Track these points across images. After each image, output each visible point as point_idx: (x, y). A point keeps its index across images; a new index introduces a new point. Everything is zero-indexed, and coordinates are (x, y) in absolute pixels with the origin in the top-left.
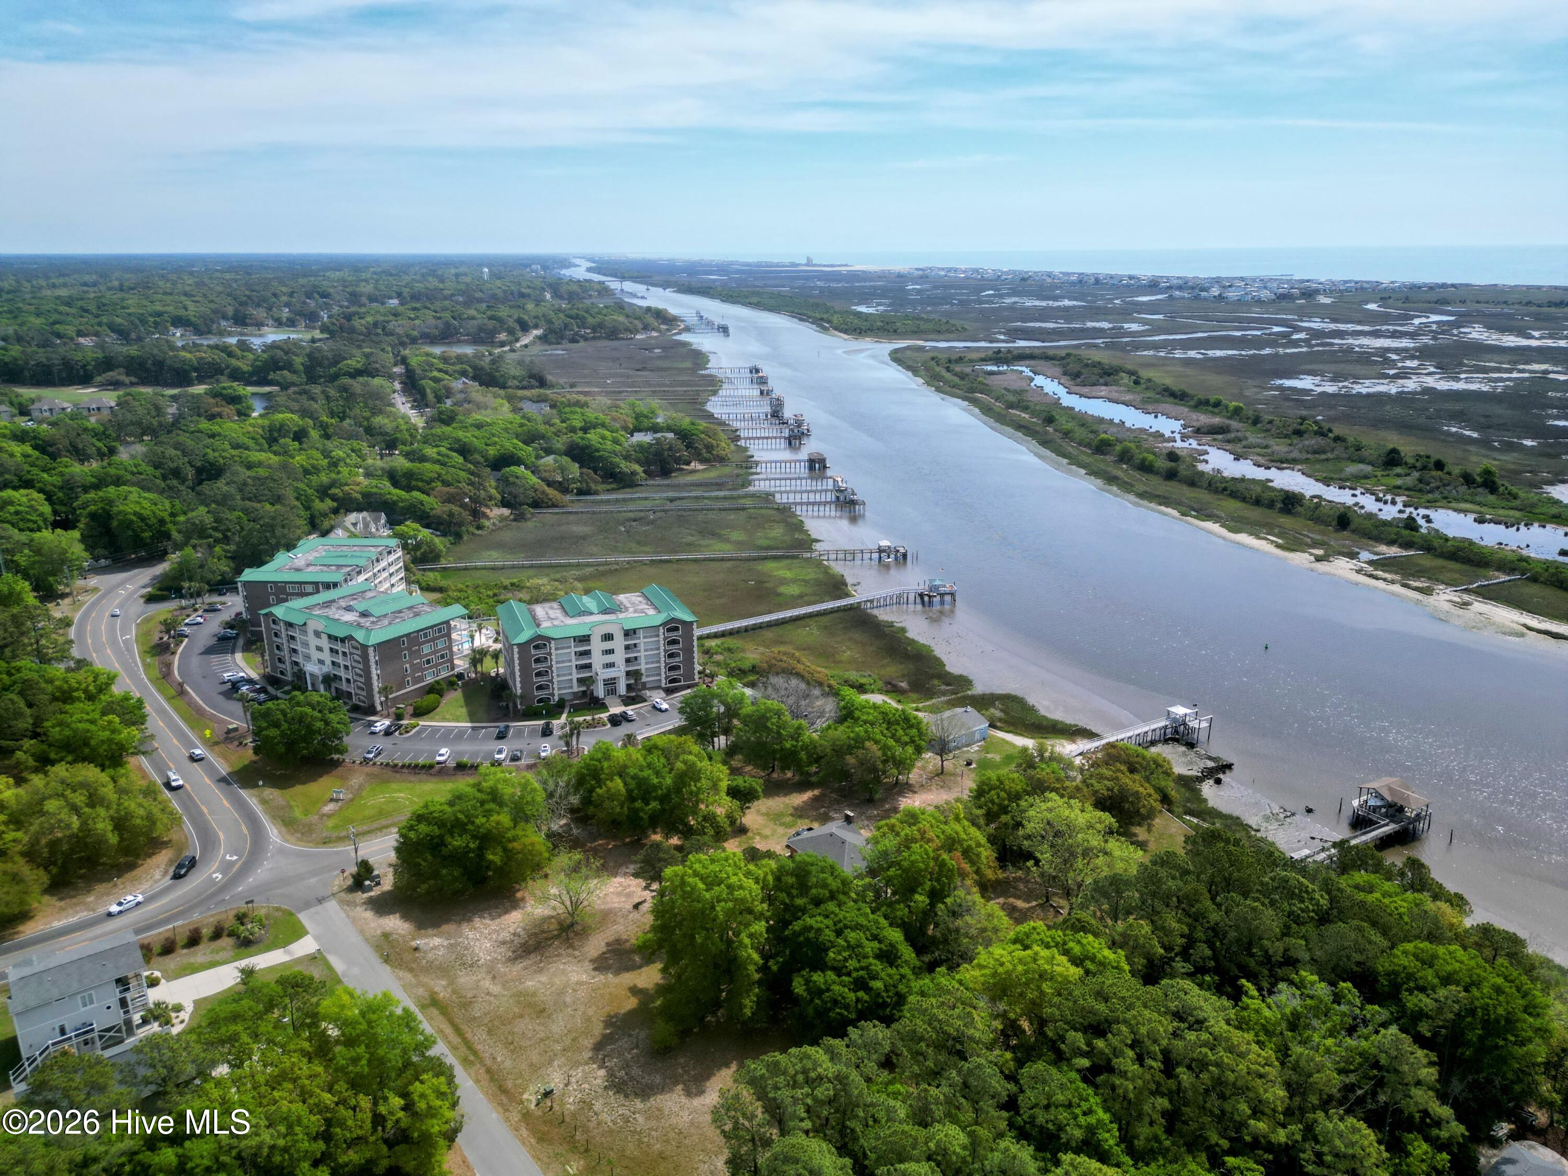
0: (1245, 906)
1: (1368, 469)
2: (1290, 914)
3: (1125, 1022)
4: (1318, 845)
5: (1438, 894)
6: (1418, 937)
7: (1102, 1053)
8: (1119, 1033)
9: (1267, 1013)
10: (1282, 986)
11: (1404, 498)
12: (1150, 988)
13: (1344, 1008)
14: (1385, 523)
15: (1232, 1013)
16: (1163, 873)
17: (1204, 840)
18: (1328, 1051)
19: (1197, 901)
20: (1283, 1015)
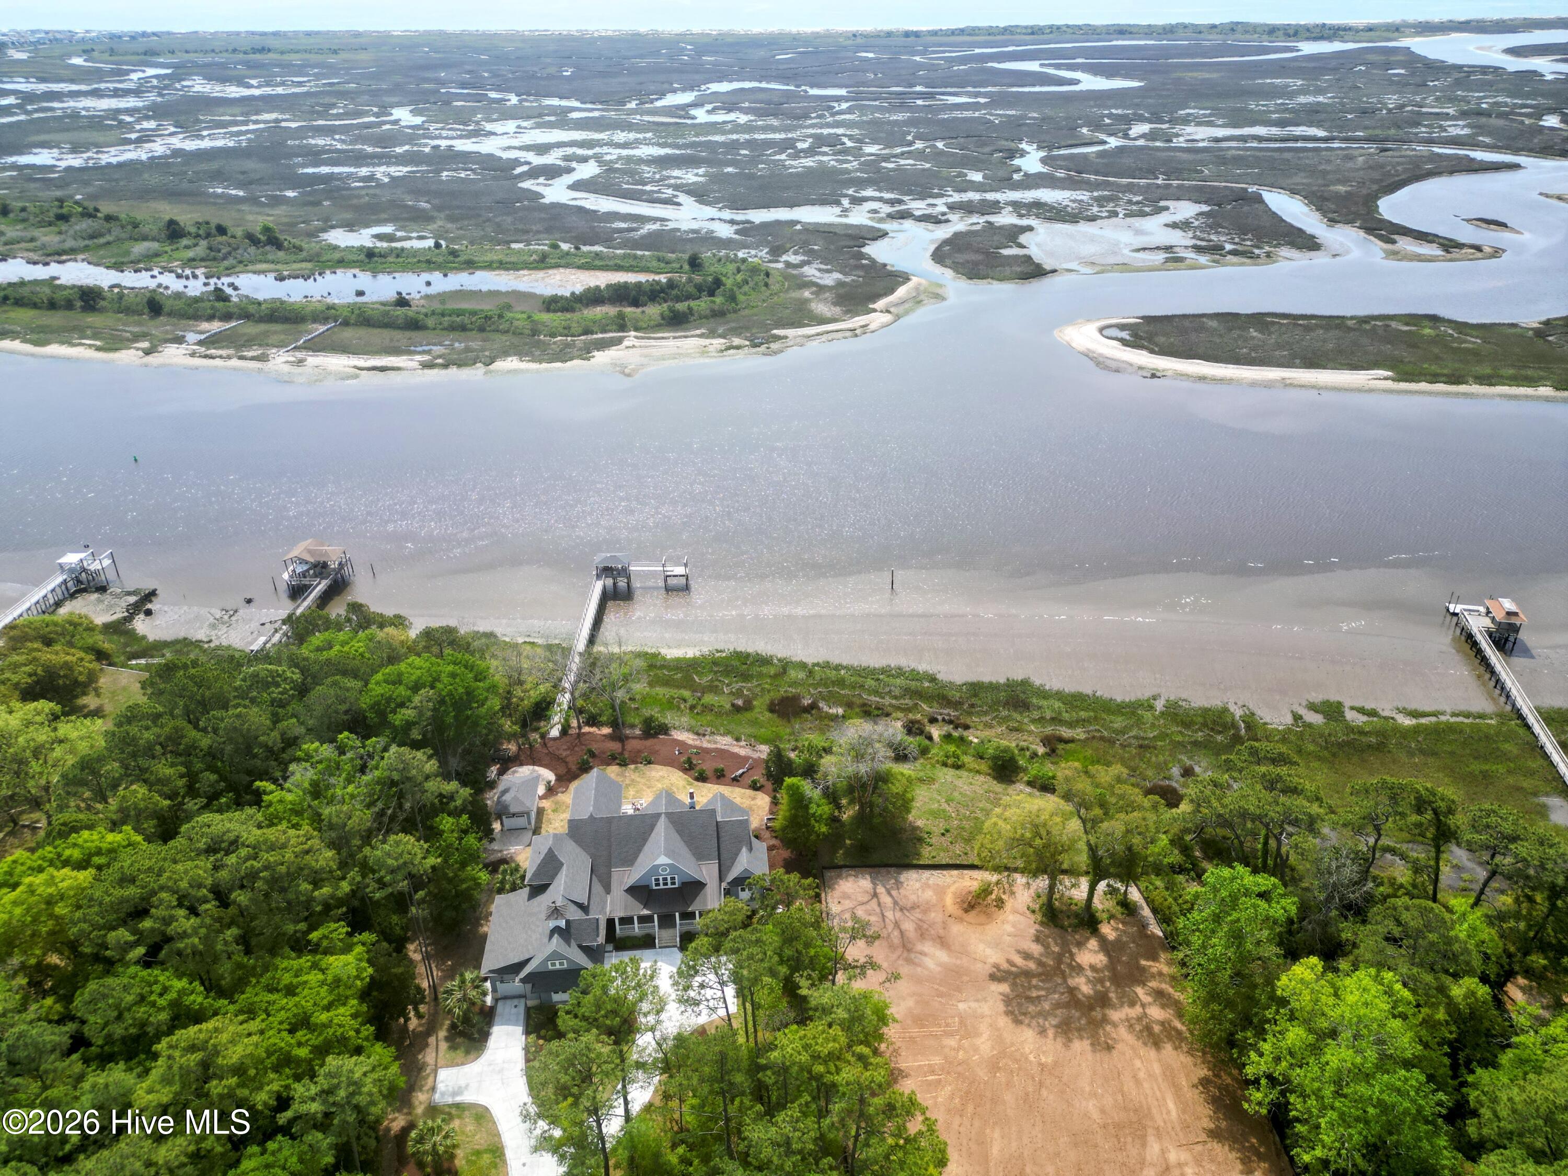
0: (227, 718)
1: (155, 245)
2: (273, 701)
3: (162, 888)
4: (269, 628)
5: (383, 622)
6: (381, 666)
7: (153, 930)
8: (161, 901)
9: (289, 797)
10: (293, 767)
11: (203, 270)
12: (172, 843)
13: (349, 755)
14: (196, 300)
15: (260, 817)
16: (134, 730)
17: (161, 677)
18: (352, 796)
19: (182, 737)
20: (304, 791)
